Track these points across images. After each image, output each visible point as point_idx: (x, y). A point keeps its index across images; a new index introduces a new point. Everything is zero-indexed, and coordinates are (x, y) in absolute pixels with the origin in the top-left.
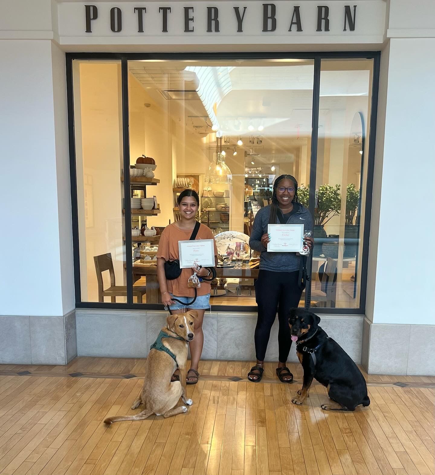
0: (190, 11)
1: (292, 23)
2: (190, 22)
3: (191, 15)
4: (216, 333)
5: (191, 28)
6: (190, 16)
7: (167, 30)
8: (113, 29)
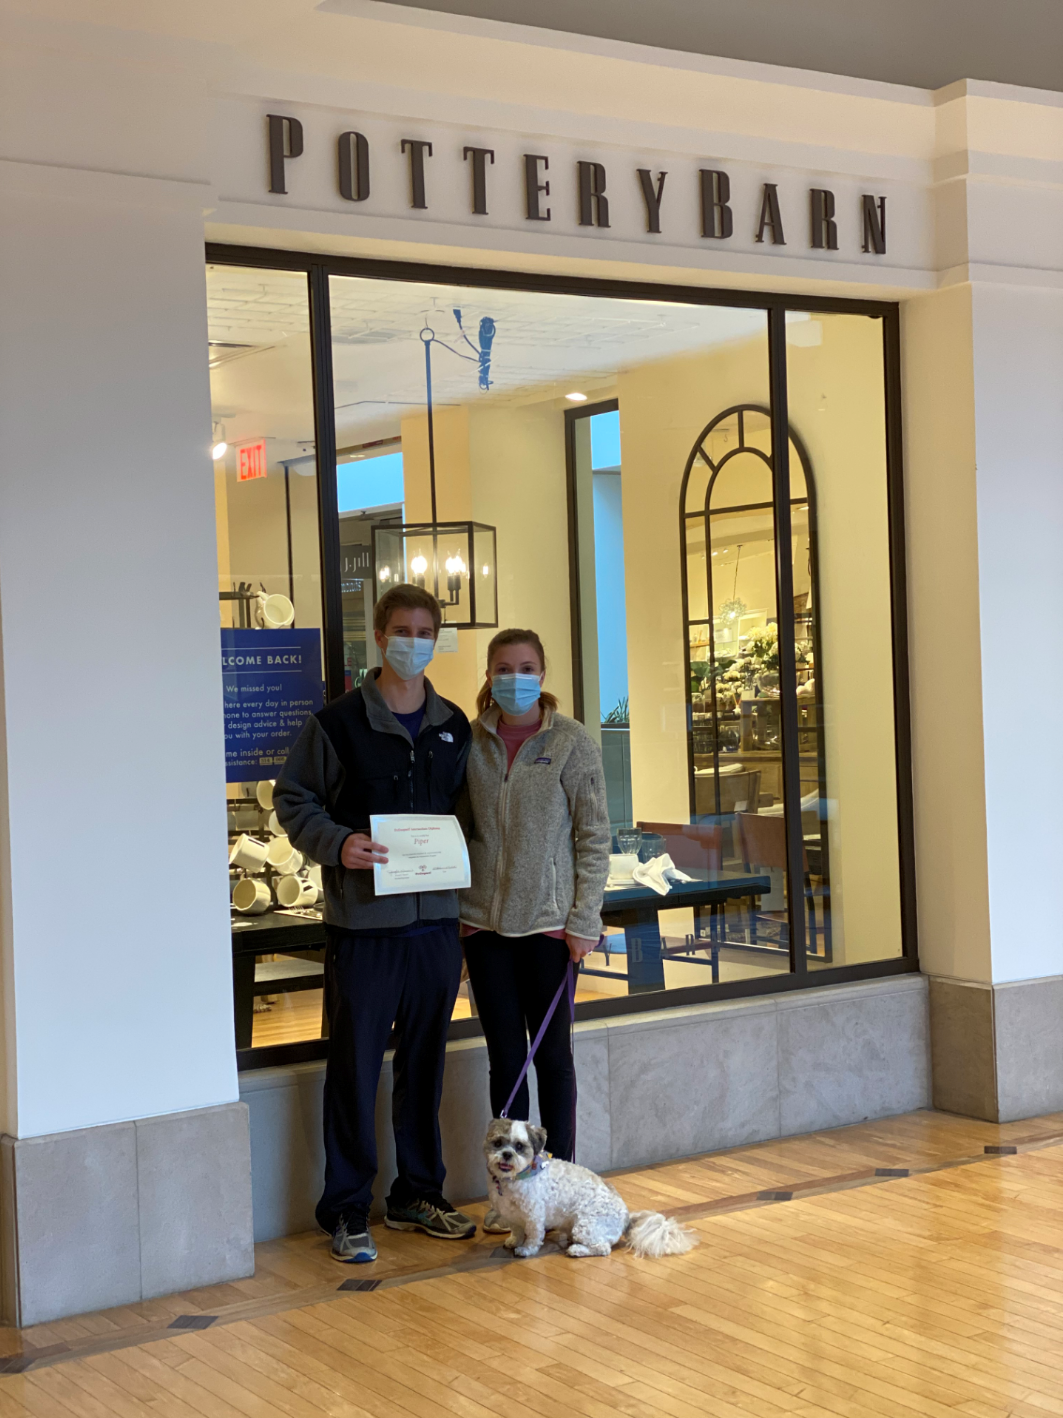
0: (541, 164)
1: (762, 224)
2: (542, 194)
3: (543, 176)
4: (605, 1086)
5: (543, 213)
6: (542, 182)
7: (487, 211)
8: (344, 192)
